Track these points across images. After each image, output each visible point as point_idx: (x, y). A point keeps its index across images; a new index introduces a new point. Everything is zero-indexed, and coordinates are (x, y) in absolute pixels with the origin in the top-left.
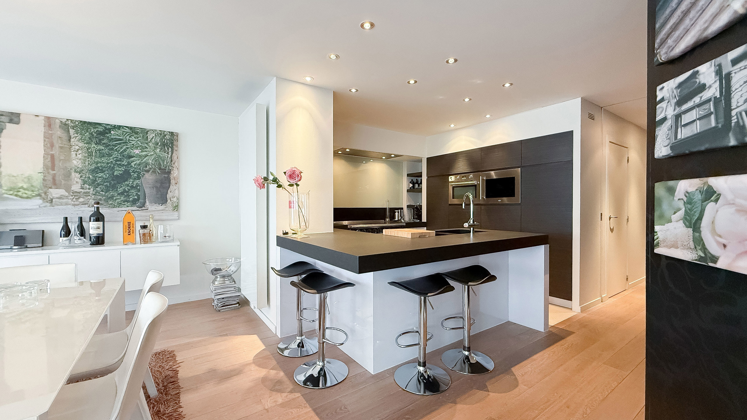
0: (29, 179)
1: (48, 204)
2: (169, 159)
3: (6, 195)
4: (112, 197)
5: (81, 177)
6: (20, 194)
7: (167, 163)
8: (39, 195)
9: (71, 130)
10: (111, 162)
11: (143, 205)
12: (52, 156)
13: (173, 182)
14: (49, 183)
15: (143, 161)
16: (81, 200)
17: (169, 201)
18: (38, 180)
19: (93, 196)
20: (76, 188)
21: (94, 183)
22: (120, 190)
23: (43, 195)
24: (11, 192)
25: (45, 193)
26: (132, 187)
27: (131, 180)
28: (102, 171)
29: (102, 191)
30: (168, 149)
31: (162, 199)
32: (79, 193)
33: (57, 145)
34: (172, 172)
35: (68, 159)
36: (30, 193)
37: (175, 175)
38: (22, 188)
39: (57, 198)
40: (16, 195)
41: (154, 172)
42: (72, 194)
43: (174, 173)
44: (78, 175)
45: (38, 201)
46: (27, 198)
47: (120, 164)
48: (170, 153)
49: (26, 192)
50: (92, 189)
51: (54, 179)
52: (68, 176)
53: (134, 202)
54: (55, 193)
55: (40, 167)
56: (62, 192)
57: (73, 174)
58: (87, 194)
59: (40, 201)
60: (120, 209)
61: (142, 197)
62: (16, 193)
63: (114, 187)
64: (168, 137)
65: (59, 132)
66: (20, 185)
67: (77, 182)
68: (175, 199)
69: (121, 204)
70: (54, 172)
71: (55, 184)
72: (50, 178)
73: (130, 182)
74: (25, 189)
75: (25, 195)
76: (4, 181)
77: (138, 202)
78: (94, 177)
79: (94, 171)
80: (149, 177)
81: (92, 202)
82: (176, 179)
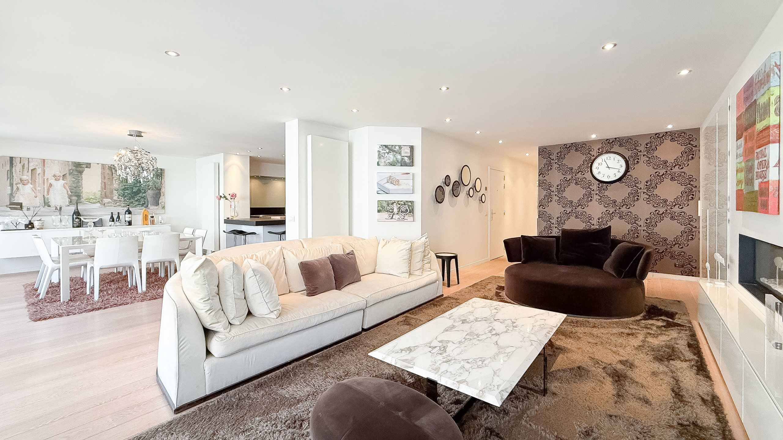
0: (95, 194)
1: (103, 206)
2: (160, 183)
3: (84, 202)
4: (132, 202)
5: (118, 192)
6: (90, 201)
7: (159, 185)
8: (99, 202)
9: (113, 170)
10: (132, 185)
11: (147, 206)
12: (105, 183)
13: (162, 194)
14: (103, 196)
15: (147, 184)
16: (118, 204)
17: (160, 204)
18: (98, 195)
19: (123, 202)
20: (115, 198)
21: (124, 196)
22: (136, 199)
23: (101, 202)
24: (87, 201)
25: (102, 201)
26: (142, 197)
27: (141, 194)
28: (127, 190)
29: (127, 199)
30: (159, 177)
31: (157, 204)
32: (117, 200)
33: (107, 178)
34: (161, 189)
35: (112, 184)
36: (95, 201)
37: (163, 191)
38: (92, 198)
39: (107, 203)
40: (89, 202)
41: (153, 189)
42: (113, 201)
43: (163, 190)
44: (116, 192)
45: (98, 205)
46: (94, 203)
47: (136, 186)
48: (160, 180)
49: (93, 200)
50: (123, 199)
51: (105, 194)
52: (112, 192)
53: (143, 205)
54: (106, 200)
55: (99, 189)
56: (109, 200)
57: (114, 191)
58: (120, 201)
59: (100, 205)
60: (136, 208)
61: (146, 202)
62: (89, 201)
63: (133, 197)
64: (159, 171)
65: (107, 171)
66: (91, 197)
67: (116, 195)
68: (163, 203)
69: (136, 206)
70: (105, 190)
71: (106, 197)
72: (103, 193)
73: (141, 195)
74: (93, 199)
76: (84, 195)
77: (145, 205)
78: (124, 192)
79: (123, 190)
80: (150, 193)
81: (123, 205)
82: (164, 193)
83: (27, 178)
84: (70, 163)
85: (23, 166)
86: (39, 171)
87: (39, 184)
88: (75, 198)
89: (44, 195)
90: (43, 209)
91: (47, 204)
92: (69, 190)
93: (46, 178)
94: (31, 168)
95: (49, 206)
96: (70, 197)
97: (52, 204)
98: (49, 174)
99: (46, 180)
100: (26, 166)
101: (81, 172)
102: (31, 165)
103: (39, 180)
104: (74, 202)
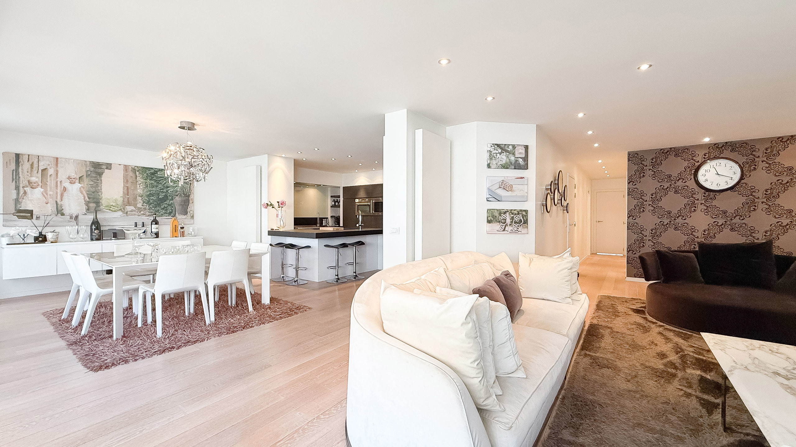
0: (116, 200)
1: (125, 215)
2: (189, 189)
3: (104, 210)
4: (158, 210)
6: (111, 209)
8: (121, 210)
9: (137, 172)
10: (158, 190)
11: (175, 216)
12: (127, 187)
13: (191, 202)
14: (126, 203)
15: (175, 189)
16: (142, 212)
17: (188, 213)
18: (120, 201)
19: (148, 210)
20: (139, 205)
21: (148, 203)
22: (162, 207)
23: (123, 209)
24: (107, 208)
26: (169, 205)
27: (168, 201)
28: (153, 196)
29: (153, 207)
31: (185, 212)
32: (141, 208)
33: (130, 181)
34: (190, 196)
35: (136, 188)
36: (116, 208)
37: (192, 198)
38: (112, 205)
39: (130, 211)
40: (110, 210)
41: (181, 196)
42: (137, 209)
44: (141, 198)
45: (120, 213)
46: (115, 211)
47: (162, 192)
48: (189, 185)
49: (114, 208)
50: (148, 206)
51: (128, 199)
52: (135, 199)
53: (170, 214)
54: (129, 208)
55: (121, 194)
56: (132, 208)
57: (138, 197)
58: (145, 209)
59: (122, 213)
60: (162, 218)
61: (174, 211)
62: (109, 209)
63: (159, 205)
65: (131, 174)
66: (111, 204)
67: (140, 202)
68: (192, 212)
69: (163, 215)
70: (129, 196)
71: (129, 204)
72: (126, 200)
74: (114, 206)
75: (114, 210)
76: (104, 202)
77: (172, 214)
78: (148, 199)
79: (149, 196)
80: (178, 199)
81: (147, 213)
82: (192, 200)
83: (37, 180)
84: (88, 163)
85: (32, 165)
86: (51, 171)
87: (51, 188)
88: (92, 205)
89: (56, 202)
90: (55, 218)
91: (60, 211)
92: (86, 196)
93: (59, 180)
94: (41, 168)
95: (63, 214)
96: (87, 204)
97: (67, 211)
98: (62, 176)
99: (59, 182)
100: (35, 165)
101: (100, 174)
102: (41, 164)
103: (51, 182)
104: (92, 210)
